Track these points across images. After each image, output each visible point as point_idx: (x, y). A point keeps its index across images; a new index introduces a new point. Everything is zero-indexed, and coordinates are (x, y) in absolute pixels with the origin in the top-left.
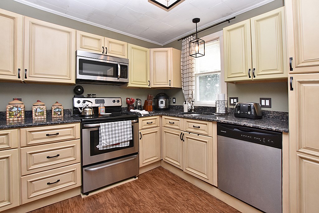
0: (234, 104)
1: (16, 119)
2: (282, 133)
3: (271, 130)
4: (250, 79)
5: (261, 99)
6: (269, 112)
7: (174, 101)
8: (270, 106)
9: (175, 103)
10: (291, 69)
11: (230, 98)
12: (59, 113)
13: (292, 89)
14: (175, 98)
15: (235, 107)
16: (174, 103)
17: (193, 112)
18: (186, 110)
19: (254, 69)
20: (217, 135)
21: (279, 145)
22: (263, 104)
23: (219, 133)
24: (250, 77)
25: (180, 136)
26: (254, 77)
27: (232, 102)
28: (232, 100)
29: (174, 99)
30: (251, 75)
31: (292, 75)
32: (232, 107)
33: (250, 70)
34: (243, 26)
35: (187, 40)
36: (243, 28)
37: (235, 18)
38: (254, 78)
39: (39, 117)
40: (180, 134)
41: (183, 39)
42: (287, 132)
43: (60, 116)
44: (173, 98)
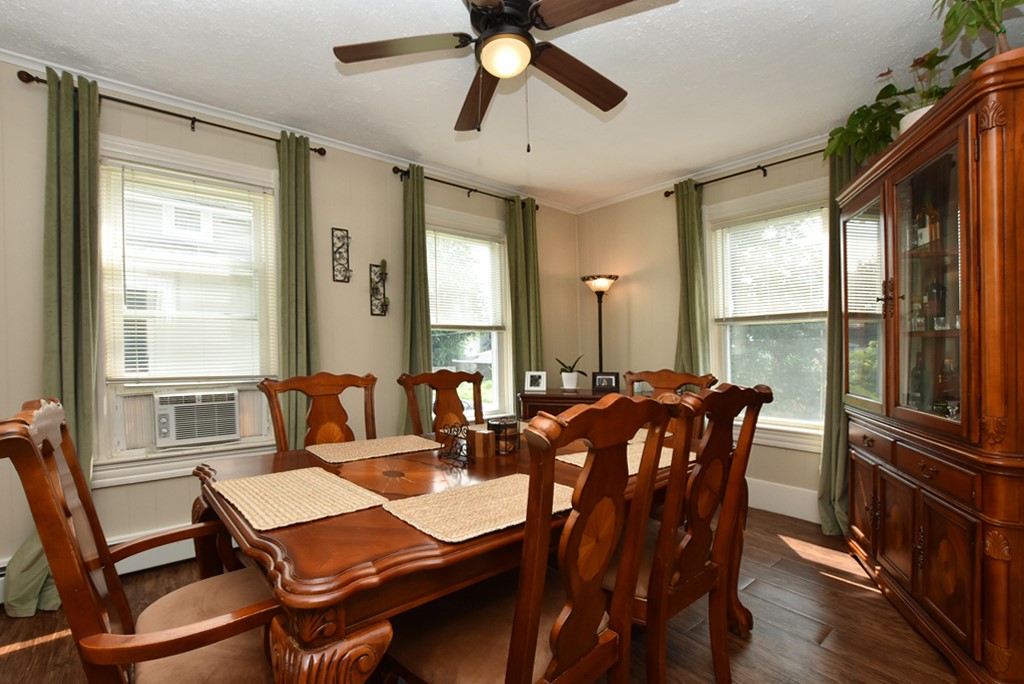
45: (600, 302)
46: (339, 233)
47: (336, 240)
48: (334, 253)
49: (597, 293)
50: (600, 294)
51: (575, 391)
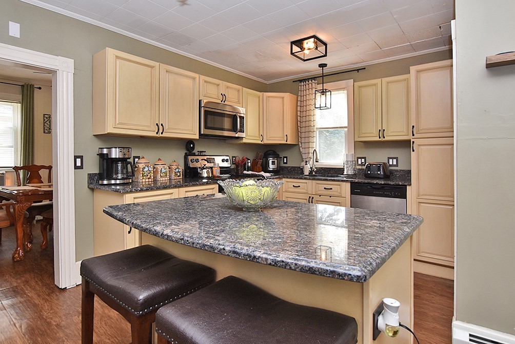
0: (362, 164)
1: (147, 180)
2: (406, 186)
3: (399, 185)
4: (380, 139)
5: (389, 158)
6: (397, 171)
7: (285, 161)
8: (397, 165)
9: (286, 163)
10: (413, 135)
11: (358, 158)
12: (179, 174)
13: (413, 151)
14: (286, 157)
15: (364, 167)
16: (284, 163)
17: (314, 174)
18: (307, 172)
19: (384, 130)
20: (351, 194)
21: (404, 196)
22: (391, 163)
23: (352, 193)
24: (380, 138)
25: (308, 200)
26: (384, 137)
27: (360, 163)
28: (359, 160)
29: (285, 159)
30: (381, 136)
31: (413, 140)
32: (360, 167)
33: (380, 130)
34: (375, 85)
35: (307, 85)
36: (374, 87)
37: (365, 68)
38: (383, 139)
39: (164, 179)
40: (308, 198)
41: (301, 81)
42: (410, 185)
43: (180, 178)
44: (284, 157)
46: (47, 116)
47: (45, 118)
48: (44, 123)
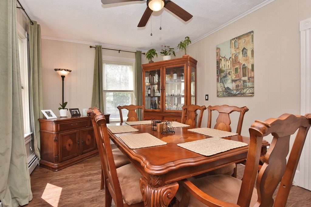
45: (63, 80)
49: (62, 76)
50: (63, 77)
51: (66, 117)
